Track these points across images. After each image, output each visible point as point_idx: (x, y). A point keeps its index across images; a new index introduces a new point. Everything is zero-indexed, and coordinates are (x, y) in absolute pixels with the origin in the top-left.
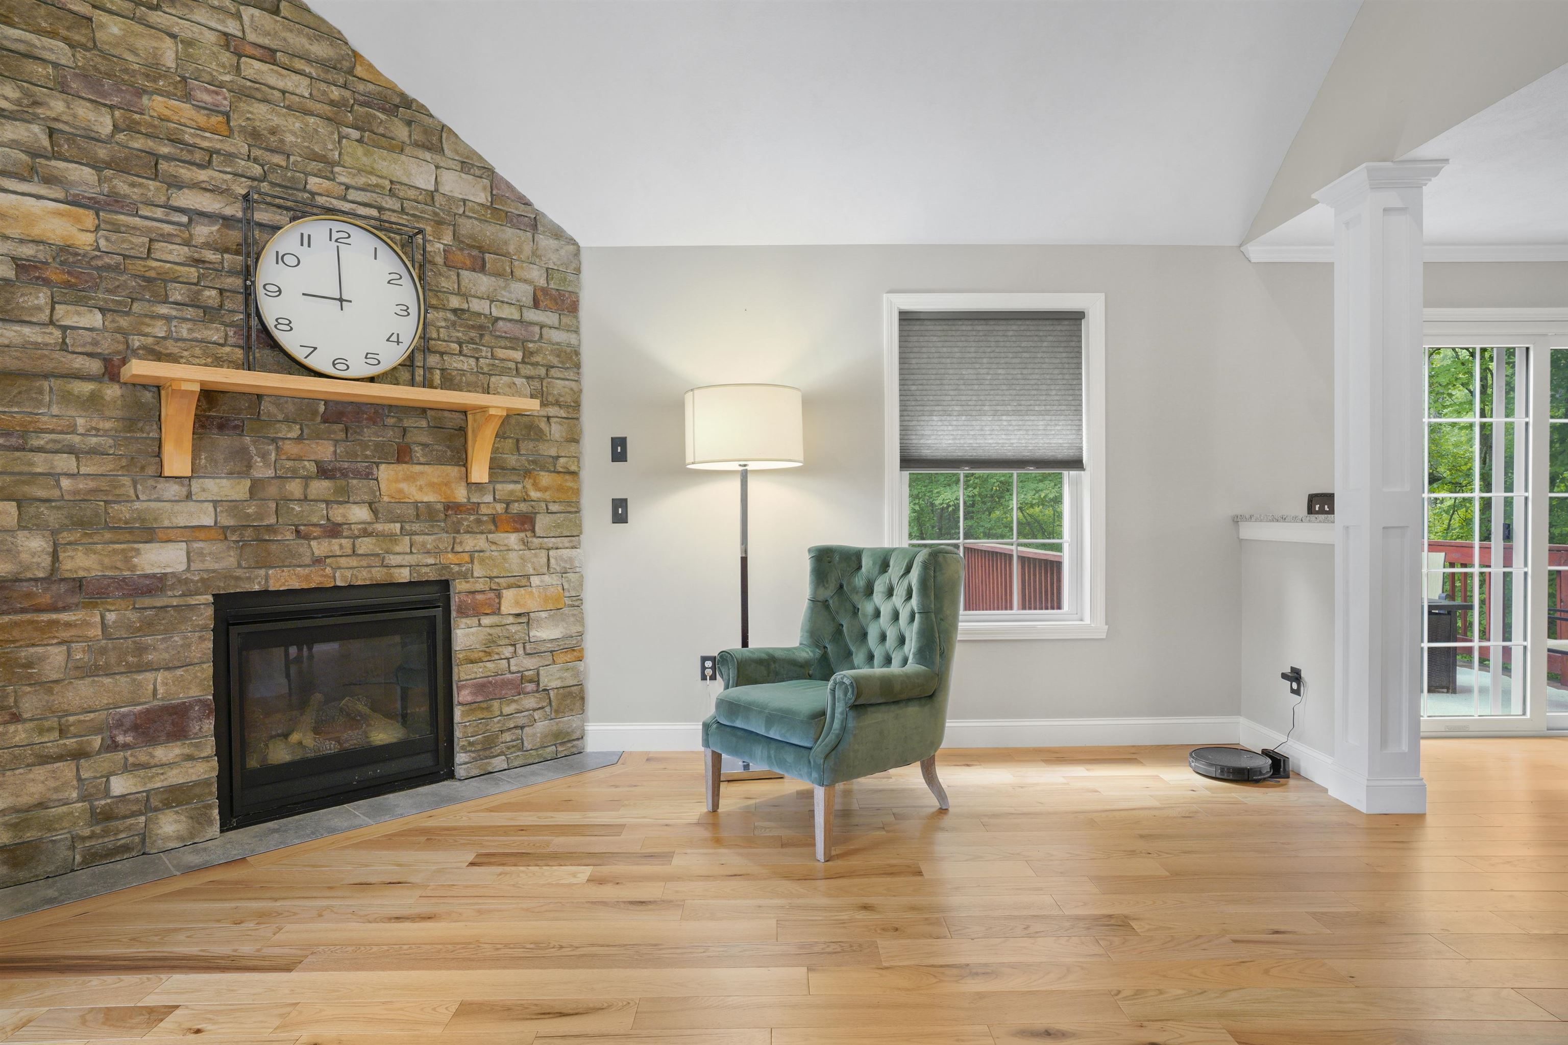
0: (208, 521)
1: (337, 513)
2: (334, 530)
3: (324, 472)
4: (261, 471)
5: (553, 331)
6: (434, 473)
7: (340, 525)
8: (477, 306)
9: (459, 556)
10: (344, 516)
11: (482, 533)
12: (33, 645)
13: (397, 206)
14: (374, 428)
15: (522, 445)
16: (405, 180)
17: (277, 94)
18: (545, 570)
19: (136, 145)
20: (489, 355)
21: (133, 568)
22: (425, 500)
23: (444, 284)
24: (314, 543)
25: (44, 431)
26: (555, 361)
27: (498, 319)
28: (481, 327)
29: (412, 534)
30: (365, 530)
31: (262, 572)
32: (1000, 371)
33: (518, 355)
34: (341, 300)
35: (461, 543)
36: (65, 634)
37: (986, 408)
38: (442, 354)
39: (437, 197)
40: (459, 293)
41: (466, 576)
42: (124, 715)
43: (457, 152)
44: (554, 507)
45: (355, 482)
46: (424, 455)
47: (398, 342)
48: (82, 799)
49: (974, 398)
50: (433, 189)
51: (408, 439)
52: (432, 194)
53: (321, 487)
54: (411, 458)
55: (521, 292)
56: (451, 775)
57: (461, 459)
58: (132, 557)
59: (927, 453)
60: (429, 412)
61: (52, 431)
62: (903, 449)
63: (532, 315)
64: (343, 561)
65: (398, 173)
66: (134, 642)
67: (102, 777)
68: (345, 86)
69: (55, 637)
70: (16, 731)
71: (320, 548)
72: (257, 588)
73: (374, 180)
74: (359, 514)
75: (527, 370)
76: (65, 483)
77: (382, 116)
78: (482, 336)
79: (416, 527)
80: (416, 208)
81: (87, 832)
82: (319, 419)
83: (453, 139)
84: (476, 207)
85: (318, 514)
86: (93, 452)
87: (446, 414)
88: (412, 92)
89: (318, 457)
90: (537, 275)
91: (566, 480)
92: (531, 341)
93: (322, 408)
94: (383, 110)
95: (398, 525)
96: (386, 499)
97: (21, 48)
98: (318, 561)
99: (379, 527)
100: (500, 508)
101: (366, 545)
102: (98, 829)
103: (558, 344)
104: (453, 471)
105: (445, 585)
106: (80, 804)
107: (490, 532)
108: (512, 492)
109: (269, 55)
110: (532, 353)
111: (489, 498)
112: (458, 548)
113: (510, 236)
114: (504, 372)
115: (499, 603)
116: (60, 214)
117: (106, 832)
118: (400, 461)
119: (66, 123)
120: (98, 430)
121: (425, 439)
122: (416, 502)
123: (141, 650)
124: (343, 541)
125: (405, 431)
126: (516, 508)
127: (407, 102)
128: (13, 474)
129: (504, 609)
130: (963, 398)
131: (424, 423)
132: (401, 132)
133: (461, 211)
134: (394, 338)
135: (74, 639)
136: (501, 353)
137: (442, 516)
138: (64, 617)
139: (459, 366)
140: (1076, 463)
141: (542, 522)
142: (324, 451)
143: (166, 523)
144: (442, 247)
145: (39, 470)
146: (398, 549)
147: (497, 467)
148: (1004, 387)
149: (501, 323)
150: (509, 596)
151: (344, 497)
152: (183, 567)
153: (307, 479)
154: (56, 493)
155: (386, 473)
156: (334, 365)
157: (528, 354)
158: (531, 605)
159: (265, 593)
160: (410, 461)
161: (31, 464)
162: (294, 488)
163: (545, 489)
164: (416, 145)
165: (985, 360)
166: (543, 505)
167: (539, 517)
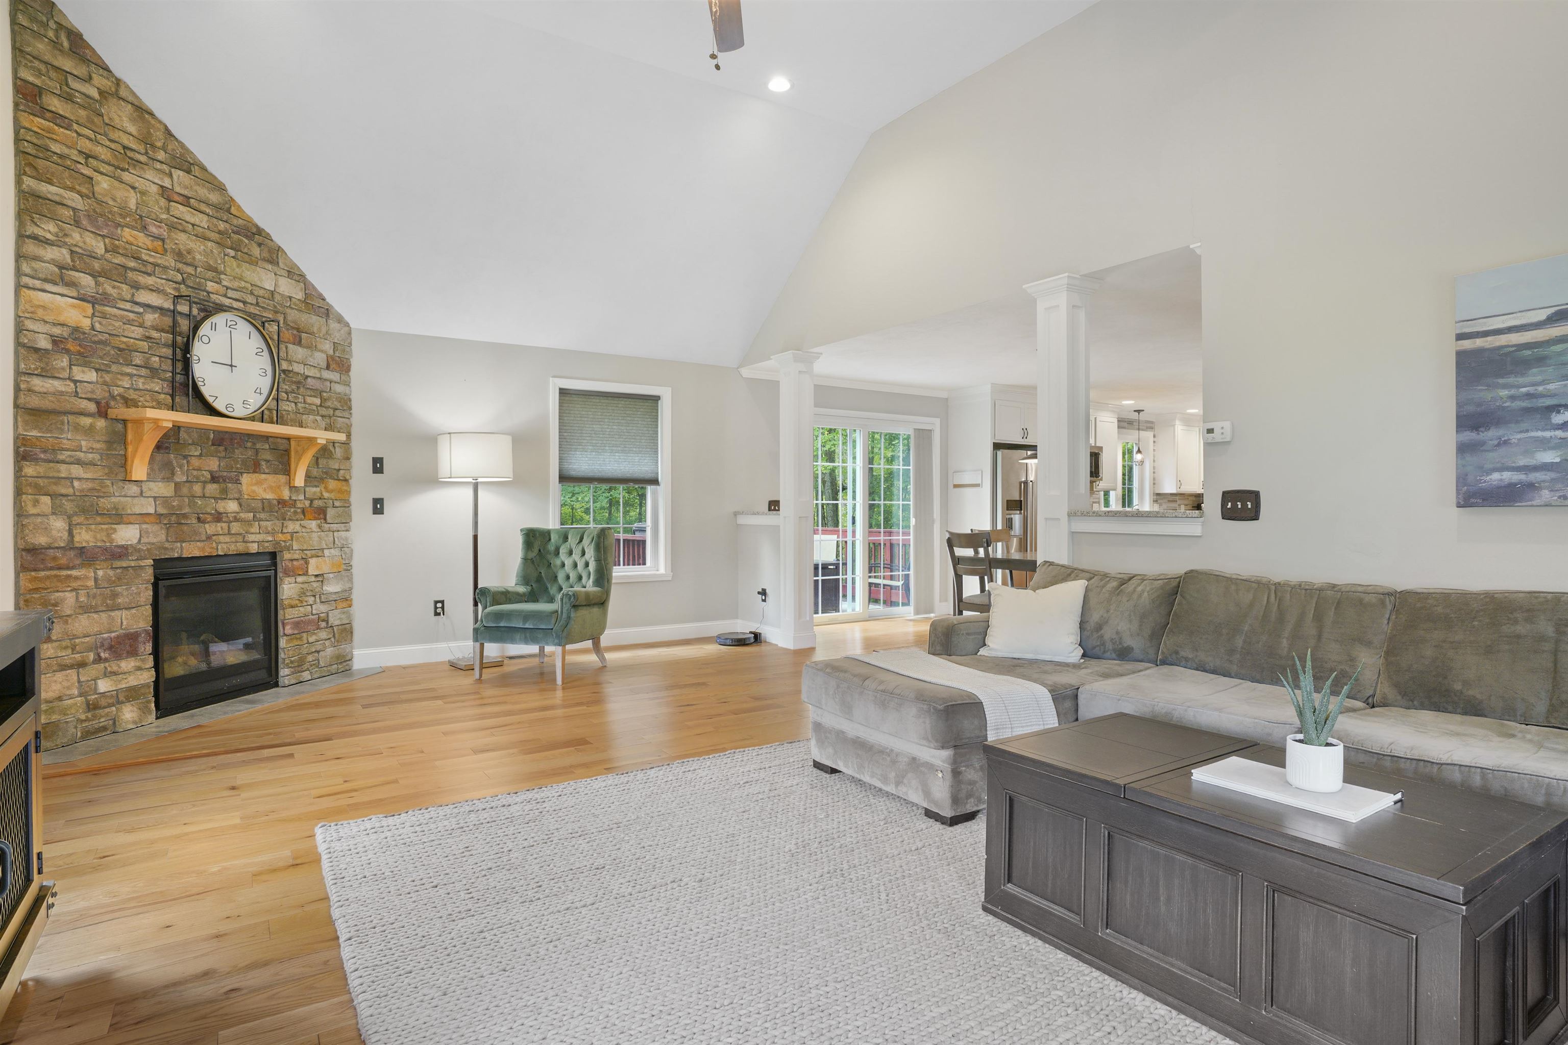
0: (151, 510)
1: (221, 506)
2: (218, 517)
3: (214, 479)
4: (180, 477)
5: (337, 385)
6: (272, 479)
7: (222, 514)
8: (298, 368)
9: (285, 535)
10: (224, 508)
11: (297, 520)
12: (58, 591)
13: (254, 302)
14: (241, 450)
15: (320, 461)
16: (259, 284)
17: (190, 226)
18: (332, 546)
19: (116, 261)
20: (303, 401)
21: (111, 541)
22: (267, 497)
24: (207, 526)
25: (63, 450)
26: (338, 405)
27: (307, 377)
28: (299, 382)
29: (260, 520)
30: (235, 517)
31: (179, 545)
32: (615, 427)
33: (318, 401)
34: (231, 366)
35: (286, 527)
36: (75, 584)
37: (607, 448)
39: (276, 295)
40: (288, 360)
41: (289, 548)
42: (104, 639)
43: (286, 265)
44: (337, 504)
45: (230, 485)
46: (267, 468)
47: (261, 394)
48: (80, 695)
49: (600, 442)
50: (273, 290)
51: (257, 457)
52: (272, 293)
53: (212, 488)
54: (260, 469)
55: (320, 358)
56: (276, 685)
57: (286, 469)
58: (112, 534)
59: (573, 473)
60: (271, 439)
61: (67, 450)
62: (560, 471)
63: (327, 375)
64: (222, 538)
65: (255, 279)
66: (111, 590)
67: (92, 680)
68: (227, 221)
69: (69, 586)
70: (48, 648)
71: (210, 528)
72: (176, 555)
73: (243, 284)
74: (232, 506)
75: (323, 411)
76: (76, 484)
77: (246, 241)
78: (298, 388)
79: (263, 516)
80: (264, 303)
81: (83, 717)
82: (210, 443)
83: (284, 256)
84: (298, 302)
85: (211, 506)
86: (92, 464)
87: (279, 440)
88: (261, 225)
89: (210, 469)
90: (328, 347)
91: (343, 485)
92: (325, 392)
93: (212, 436)
94: (247, 237)
95: (252, 514)
96: (246, 497)
97: (57, 199)
98: (209, 538)
99: (242, 515)
100: (308, 504)
101: (236, 527)
102: (89, 715)
103: (339, 393)
104: (282, 478)
105: (273, 555)
106: (79, 699)
107: (301, 520)
108: (315, 493)
109: (186, 201)
110: (325, 400)
111: (301, 497)
112: (285, 531)
113: (314, 321)
114: (310, 412)
115: (307, 568)
116: (73, 306)
117: (94, 717)
118: (255, 472)
119: (80, 247)
120: (93, 449)
121: (268, 457)
122: (262, 500)
123: (115, 595)
124: (223, 524)
125: (256, 451)
126: (317, 503)
127: (260, 231)
128: (48, 477)
129: (311, 572)
130: (594, 442)
131: (267, 447)
132: (256, 251)
133: (288, 304)
134: (258, 391)
135: (80, 588)
136: (309, 400)
137: (276, 508)
138: (74, 573)
139: (286, 408)
140: (655, 482)
141: (330, 513)
142: (213, 464)
143: (129, 512)
145: (63, 475)
146: (252, 530)
147: (308, 477)
148: (617, 436)
149: (309, 379)
150: (313, 562)
151: (224, 495)
152: (135, 541)
153: (205, 483)
154: (71, 491)
155: (246, 479)
156: (226, 408)
157: (323, 400)
158: (325, 569)
159: (180, 559)
160: (260, 472)
161: (59, 472)
162: (197, 488)
163: (332, 492)
164: (264, 260)
166: (331, 502)
167: (329, 510)
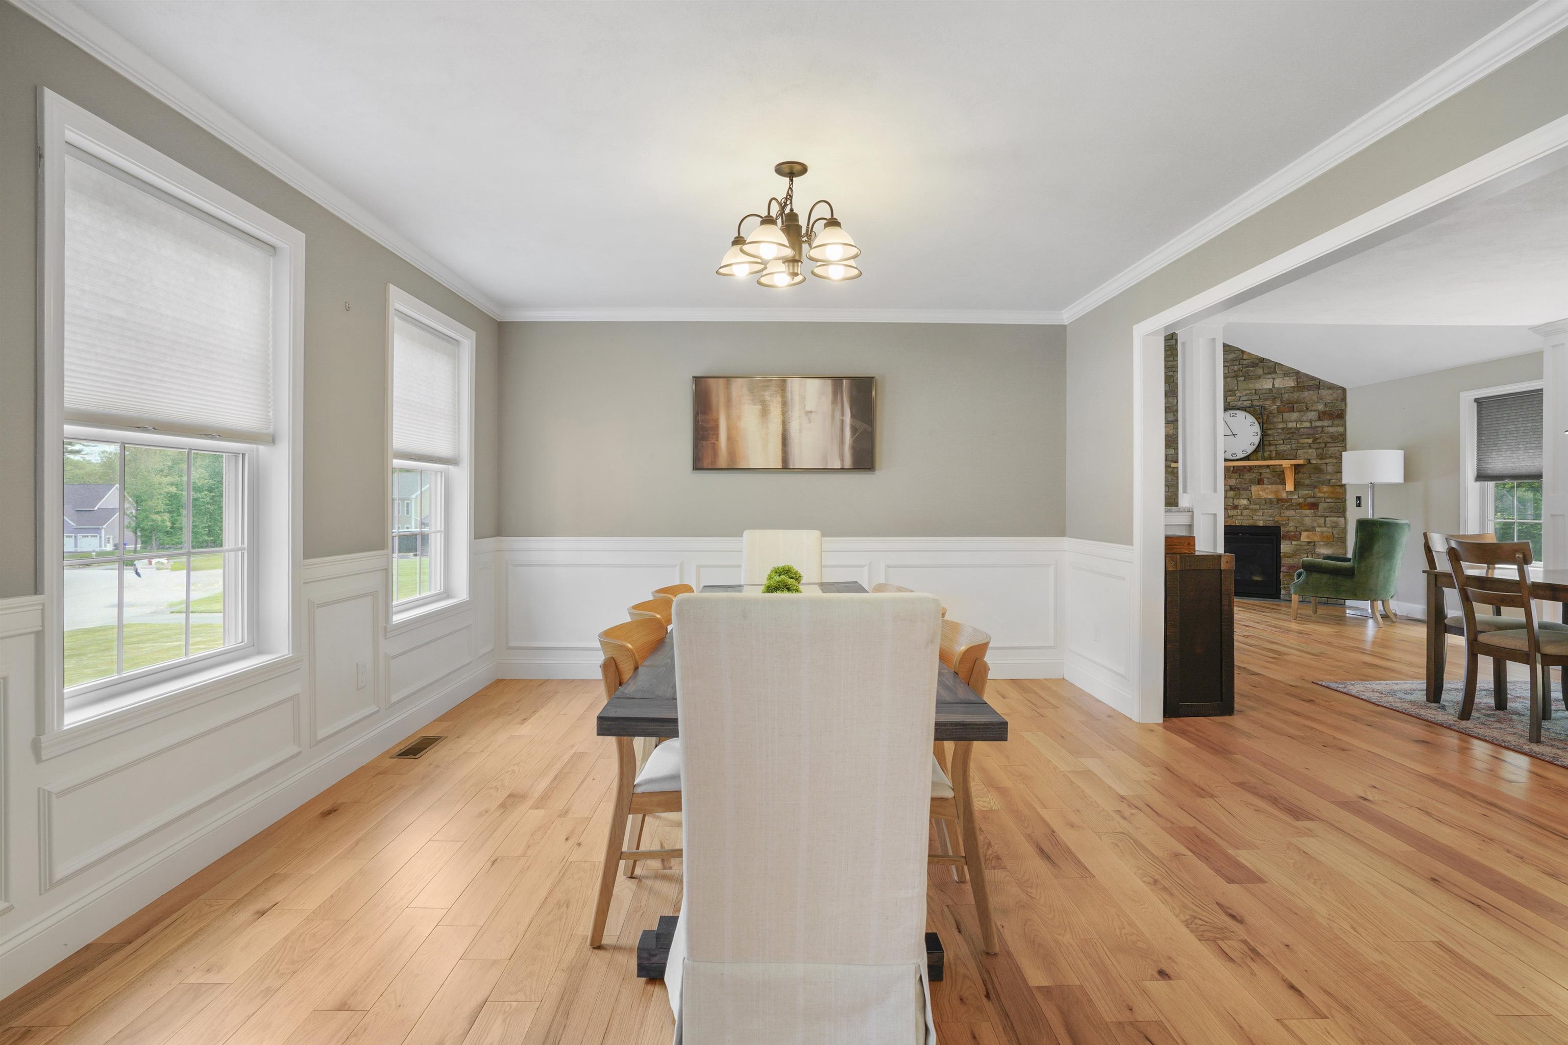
1: (1236, 502)
3: (1232, 489)
5: (1329, 428)
6: (1274, 487)
7: (1237, 506)
8: (1290, 425)
9: (1282, 518)
10: (1238, 503)
11: (1293, 509)
13: (1256, 399)
14: (1249, 474)
15: (1312, 476)
16: (1261, 388)
18: (1323, 525)
20: (1296, 442)
22: (1269, 497)
23: (1275, 420)
24: (1229, 511)
26: (1329, 440)
27: (1300, 428)
28: (1293, 433)
29: (1264, 509)
30: (1245, 507)
32: (1529, 425)
33: (1310, 441)
34: (1234, 435)
35: (1283, 513)
37: (1521, 446)
38: (1276, 445)
39: (1273, 390)
40: (1283, 422)
41: (1286, 525)
43: (1282, 371)
44: (1327, 500)
45: (1242, 492)
46: (1268, 482)
47: (1254, 445)
49: (1514, 441)
50: (1271, 387)
51: (1262, 476)
52: (1271, 390)
53: (1231, 494)
54: (1263, 483)
55: (1312, 415)
56: (1279, 598)
57: (1283, 483)
59: (1490, 472)
60: (1270, 467)
62: (1478, 470)
63: (1319, 424)
64: (1239, 517)
65: (1258, 386)
68: (1239, 364)
71: (1231, 513)
73: (1248, 392)
74: (1244, 502)
75: (1315, 446)
78: (1293, 436)
79: (1265, 507)
80: (1264, 396)
82: (1231, 472)
83: (1280, 366)
84: (1290, 388)
85: (1230, 502)
87: (1278, 466)
88: (1266, 357)
89: (1230, 484)
90: (1320, 407)
91: (1336, 489)
92: (1317, 434)
93: (1232, 469)
94: (1253, 367)
95: (1258, 506)
96: (1254, 497)
98: (1230, 517)
99: (1251, 507)
100: (1301, 500)
101: (1246, 512)
103: (1332, 433)
104: (1281, 487)
105: (1278, 528)
107: (1297, 509)
108: (1306, 494)
110: (1317, 439)
111: (1295, 497)
112: (1282, 515)
113: (1307, 394)
114: (1303, 448)
115: (1300, 537)
118: (1259, 484)
121: (1268, 478)
122: (1265, 499)
124: (1238, 511)
125: (1261, 473)
126: (1309, 500)
127: (1262, 360)
129: (1302, 539)
130: (1509, 441)
131: (1268, 471)
132: (1260, 371)
133: (1284, 392)
134: (1253, 444)
136: (1302, 441)
137: (1275, 503)
139: (1283, 448)
141: (1322, 506)
142: (1233, 482)
144: (1276, 407)
146: (1258, 514)
147: (1297, 485)
148: (1531, 434)
149: (1302, 430)
150: (1304, 534)
151: (1238, 497)
155: (1254, 488)
156: (1232, 455)
157: (1315, 440)
158: (1316, 539)
160: (1263, 484)
163: (1325, 493)
164: (1265, 374)
165: (1520, 420)
166: (1323, 499)
167: (1320, 504)
